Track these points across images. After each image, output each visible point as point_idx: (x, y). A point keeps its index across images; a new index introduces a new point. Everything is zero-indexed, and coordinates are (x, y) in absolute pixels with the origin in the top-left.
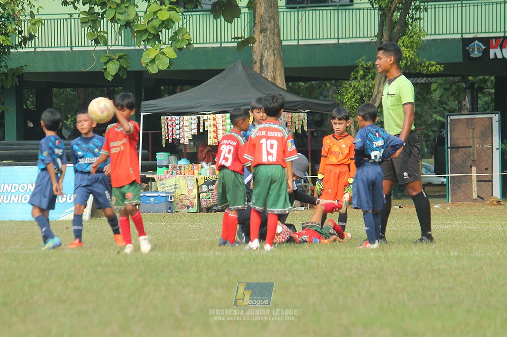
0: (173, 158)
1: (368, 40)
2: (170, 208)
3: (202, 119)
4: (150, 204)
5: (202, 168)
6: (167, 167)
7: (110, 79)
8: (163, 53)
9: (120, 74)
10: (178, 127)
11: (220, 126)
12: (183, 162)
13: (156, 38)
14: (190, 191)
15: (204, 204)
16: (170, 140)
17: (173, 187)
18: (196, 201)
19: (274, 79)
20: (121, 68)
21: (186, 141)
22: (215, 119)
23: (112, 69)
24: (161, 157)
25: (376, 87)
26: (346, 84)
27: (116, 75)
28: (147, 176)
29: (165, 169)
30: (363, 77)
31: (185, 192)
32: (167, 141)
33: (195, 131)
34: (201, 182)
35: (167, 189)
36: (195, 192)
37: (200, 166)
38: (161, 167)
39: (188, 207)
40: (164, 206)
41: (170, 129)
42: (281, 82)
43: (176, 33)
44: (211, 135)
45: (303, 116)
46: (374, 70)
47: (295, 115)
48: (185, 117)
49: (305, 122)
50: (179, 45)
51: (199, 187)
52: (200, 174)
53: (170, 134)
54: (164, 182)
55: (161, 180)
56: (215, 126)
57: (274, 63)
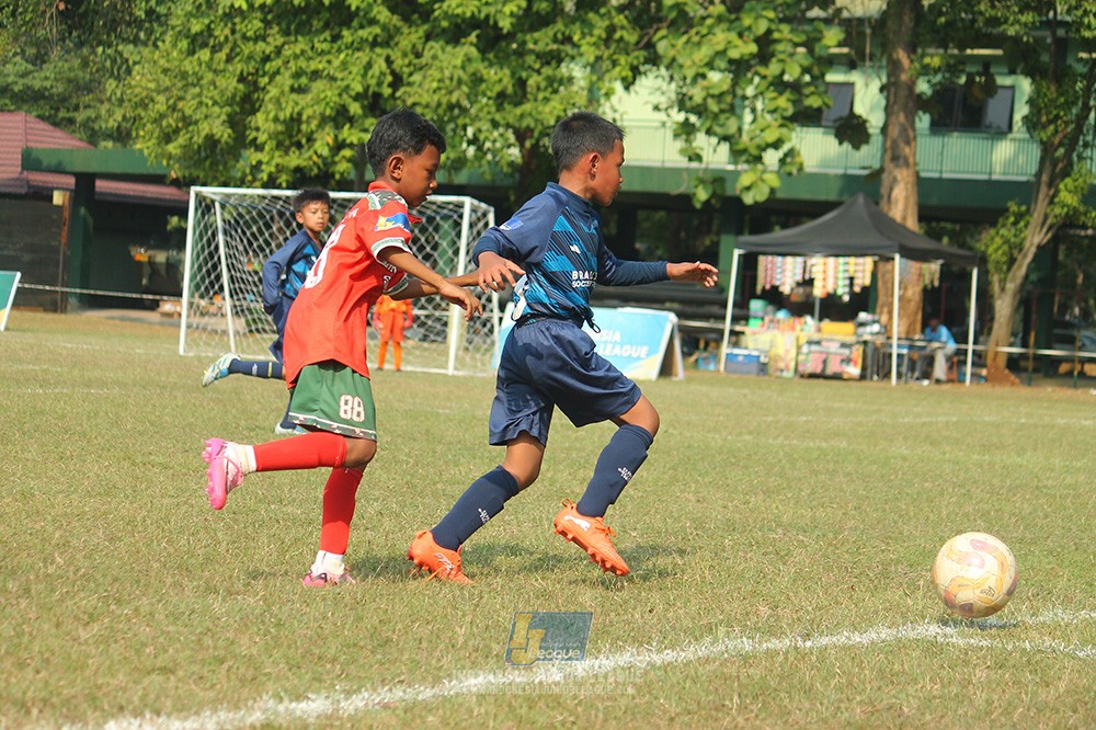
0: (770, 308)
1: (1024, 179)
2: (762, 370)
3: (809, 264)
4: (739, 363)
5: (805, 323)
6: (763, 319)
7: (698, 206)
8: (763, 180)
9: (713, 201)
10: (779, 270)
11: (831, 272)
12: (782, 315)
13: (758, 159)
14: (787, 351)
15: (801, 369)
16: (768, 287)
17: (768, 345)
18: (792, 365)
19: (904, 218)
20: (714, 195)
21: (786, 289)
22: (825, 264)
23: (702, 195)
24: (756, 305)
25: (1029, 239)
26: (992, 232)
27: (707, 203)
28: (738, 328)
29: (759, 322)
30: (1015, 224)
31: (780, 351)
32: (764, 287)
33: (799, 278)
34: (803, 340)
35: (760, 347)
36: (793, 352)
37: (802, 320)
38: (755, 317)
39: (782, 371)
40: (754, 367)
41: (769, 272)
42: (912, 223)
43: (786, 155)
44: (818, 284)
45: (934, 267)
46: (1027, 217)
47: (925, 266)
48: (789, 259)
49: (937, 276)
50: (788, 169)
51: (799, 348)
52: (802, 330)
53: (769, 279)
54: (757, 336)
55: (754, 334)
56: (825, 272)
57: (907, 198)
